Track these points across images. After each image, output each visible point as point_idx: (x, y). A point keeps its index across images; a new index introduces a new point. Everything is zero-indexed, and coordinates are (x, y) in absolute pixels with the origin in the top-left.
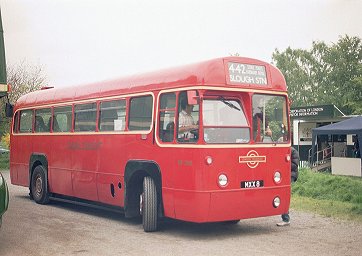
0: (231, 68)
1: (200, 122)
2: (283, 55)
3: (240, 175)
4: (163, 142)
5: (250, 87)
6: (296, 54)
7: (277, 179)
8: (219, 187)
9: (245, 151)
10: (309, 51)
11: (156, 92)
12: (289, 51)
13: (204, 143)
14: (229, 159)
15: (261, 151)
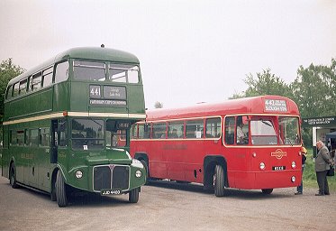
0: (266, 102)
1: (249, 133)
2: (307, 70)
3: (272, 163)
4: (228, 144)
5: (277, 113)
6: (317, 69)
7: (293, 166)
8: (260, 169)
9: (274, 150)
10: (329, 66)
11: (223, 116)
12: (312, 67)
13: (251, 145)
14: (266, 154)
15: (284, 149)
